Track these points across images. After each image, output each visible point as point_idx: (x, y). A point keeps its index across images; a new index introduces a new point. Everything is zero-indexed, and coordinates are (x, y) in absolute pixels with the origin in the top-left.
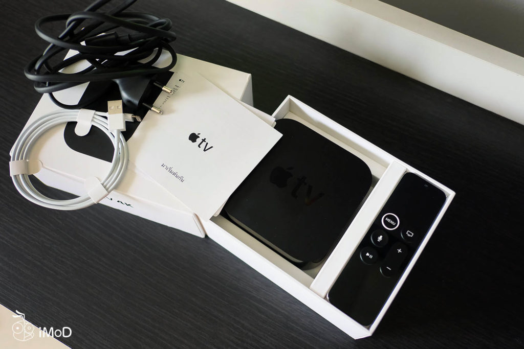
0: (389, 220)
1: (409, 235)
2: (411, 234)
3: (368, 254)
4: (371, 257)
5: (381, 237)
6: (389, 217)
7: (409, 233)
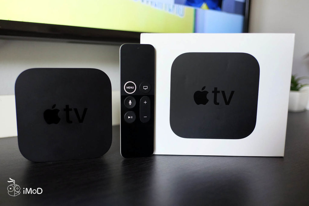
0: (129, 88)
1: (145, 89)
2: (146, 87)
3: (129, 117)
4: (132, 117)
5: (130, 101)
6: (127, 85)
7: (145, 88)
